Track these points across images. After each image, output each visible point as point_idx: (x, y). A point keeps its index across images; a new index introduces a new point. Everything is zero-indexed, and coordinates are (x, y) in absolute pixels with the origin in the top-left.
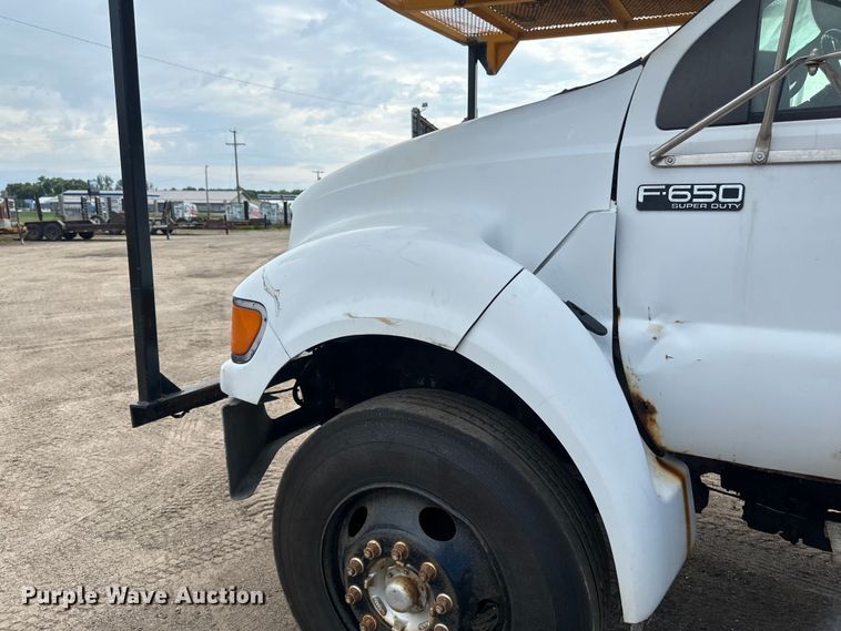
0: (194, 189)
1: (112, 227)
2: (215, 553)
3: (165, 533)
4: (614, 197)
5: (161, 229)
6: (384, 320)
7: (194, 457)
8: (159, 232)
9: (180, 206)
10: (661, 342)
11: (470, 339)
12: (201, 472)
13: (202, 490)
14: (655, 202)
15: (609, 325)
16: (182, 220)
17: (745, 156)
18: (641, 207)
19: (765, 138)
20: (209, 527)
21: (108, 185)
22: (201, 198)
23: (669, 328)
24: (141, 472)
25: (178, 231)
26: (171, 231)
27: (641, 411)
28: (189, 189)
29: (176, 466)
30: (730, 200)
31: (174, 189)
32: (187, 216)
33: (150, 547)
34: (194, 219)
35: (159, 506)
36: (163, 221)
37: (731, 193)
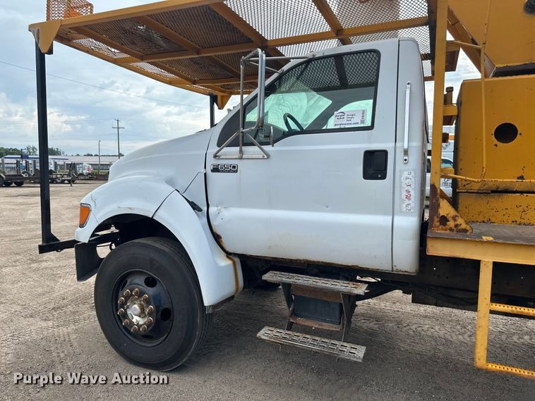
0: (92, 155)
1: (36, 178)
2: (75, 322)
3: (53, 315)
4: (205, 168)
5: (67, 180)
6: (130, 208)
7: (71, 289)
8: (66, 182)
9: (81, 166)
10: (221, 214)
11: (157, 213)
12: (74, 294)
13: (72, 301)
14: (215, 170)
15: (205, 209)
16: (82, 174)
17: (237, 157)
18: (212, 171)
19: (241, 151)
20: (74, 313)
21: (34, 152)
22: (95, 160)
23: (223, 209)
24: (44, 294)
25: (78, 181)
26: (73, 181)
27: (217, 238)
28: (88, 155)
29: (62, 292)
30: (234, 169)
31: (78, 155)
32: (85, 172)
33: (46, 320)
34: (89, 174)
35: (52, 306)
36: (69, 175)
37: (234, 167)
